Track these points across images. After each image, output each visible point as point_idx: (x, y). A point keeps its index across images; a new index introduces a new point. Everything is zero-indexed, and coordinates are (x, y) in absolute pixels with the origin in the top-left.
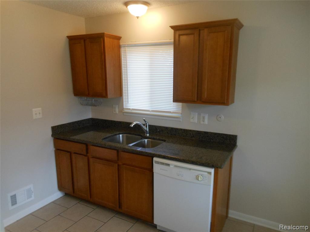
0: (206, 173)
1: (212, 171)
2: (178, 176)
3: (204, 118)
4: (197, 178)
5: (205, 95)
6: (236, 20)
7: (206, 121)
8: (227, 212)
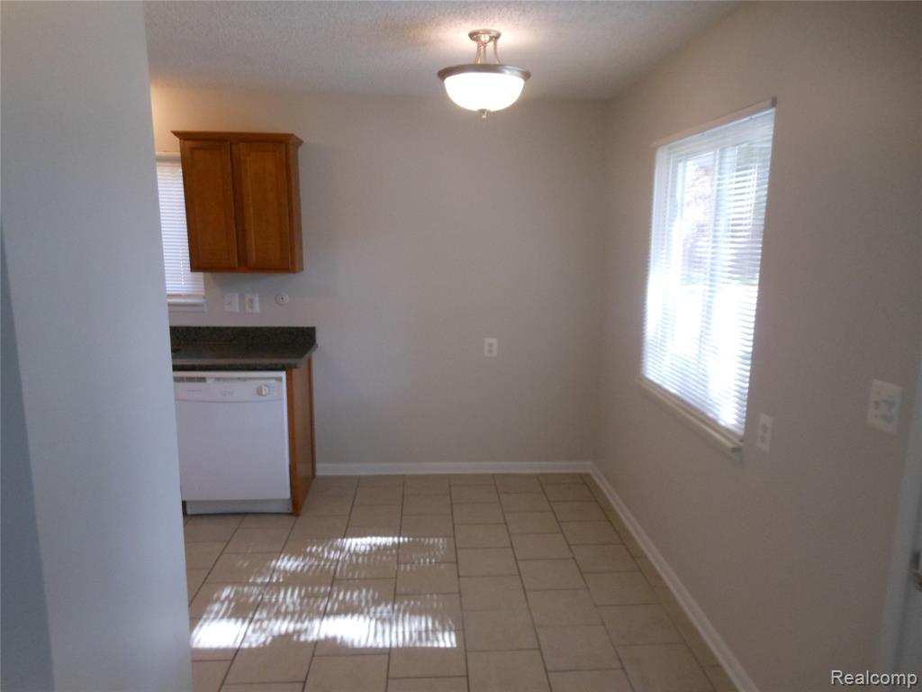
0: (273, 382)
1: (283, 374)
2: (225, 395)
3: (251, 301)
4: (259, 392)
5: (253, 257)
6: (291, 136)
7: (257, 309)
8: (313, 469)
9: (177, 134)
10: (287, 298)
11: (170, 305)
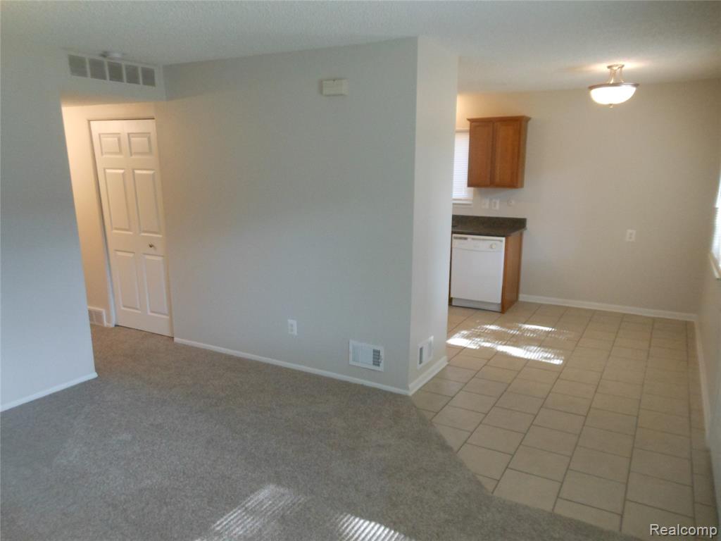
0: (499, 242)
1: (504, 239)
2: (475, 247)
3: (495, 203)
5: (497, 180)
8: (517, 297)
9: (468, 120)
10: (513, 202)
11: (454, 204)
